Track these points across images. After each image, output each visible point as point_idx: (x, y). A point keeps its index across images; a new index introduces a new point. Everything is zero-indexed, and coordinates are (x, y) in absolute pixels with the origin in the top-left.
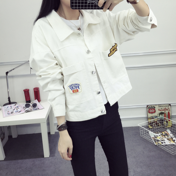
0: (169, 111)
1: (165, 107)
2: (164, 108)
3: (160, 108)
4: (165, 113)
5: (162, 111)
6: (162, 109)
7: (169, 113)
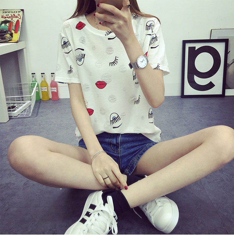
0: (19, 19)
1: (14, 13)
2: (12, 14)
3: (5, 15)
4: (12, 21)
5: (7, 19)
6: (8, 16)
7: (18, 21)
